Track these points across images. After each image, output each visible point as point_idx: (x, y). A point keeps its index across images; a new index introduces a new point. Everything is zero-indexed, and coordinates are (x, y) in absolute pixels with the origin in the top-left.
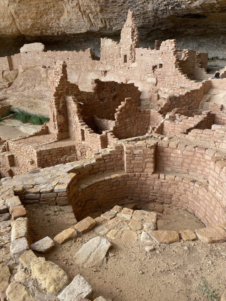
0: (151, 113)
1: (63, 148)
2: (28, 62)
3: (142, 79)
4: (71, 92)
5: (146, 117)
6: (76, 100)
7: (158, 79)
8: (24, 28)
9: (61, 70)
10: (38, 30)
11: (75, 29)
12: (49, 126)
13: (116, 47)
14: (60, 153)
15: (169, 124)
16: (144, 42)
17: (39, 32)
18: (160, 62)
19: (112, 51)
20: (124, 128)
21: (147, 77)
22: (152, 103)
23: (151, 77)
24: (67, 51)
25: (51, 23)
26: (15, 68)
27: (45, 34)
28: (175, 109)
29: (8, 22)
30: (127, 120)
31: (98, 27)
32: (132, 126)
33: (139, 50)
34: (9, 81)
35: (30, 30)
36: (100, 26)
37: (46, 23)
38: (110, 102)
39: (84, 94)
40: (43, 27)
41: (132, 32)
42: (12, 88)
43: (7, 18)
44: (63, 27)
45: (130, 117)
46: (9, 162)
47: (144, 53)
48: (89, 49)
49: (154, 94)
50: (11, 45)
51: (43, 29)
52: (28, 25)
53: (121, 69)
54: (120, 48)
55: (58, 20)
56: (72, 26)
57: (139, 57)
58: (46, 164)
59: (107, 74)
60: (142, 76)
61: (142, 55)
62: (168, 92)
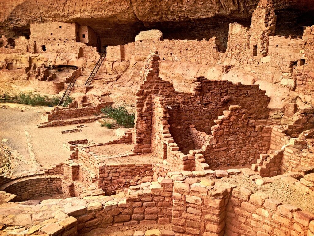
0: (273, 131)
1: (136, 166)
2: (141, 52)
3: (274, 80)
4: (162, 92)
5: (263, 137)
6: (164, 103)
7: (298, 82)
8: (141, 13)
9: (151, 63)
10: (157, 15)
11: (201, 13)
12: (133, 133)
13: (246, 35)
14: (130, 172)
15: (291, 154)
16: (294, 29)
17: (159, 17)
18: (301, 56)
19: (240, 40)
20: (225, 150)
21: (282, 77)
22: (286, 117)
23: (288, 77)
24: (187, 40)
25: (172, 6)
26: (126, 59)
27: (165, 19)
28: (306, 131)
29: (125, 6)
30: (231, 139)
31: (230, 10)
32: (239, 148)
33: (274, 39)
34: (118, 73)
35: (149, 16)
36: (231, 9)
37: (167, 7)
38: (218, 108)
39: (180, 95)
40: (163, 12)
41: (266, 14)
42: (120, 82)
43: (125, 2)
44: (186, 11)
45: (236, 135)
46: (72, 174)
47: (279, 44)
48: (214, 37)
49: (290, 104)
50: (128, 33)
51: (162, 14)
52: (146, 9)
53: (249, 64)
54: (250, 36)
55: (180, 3)
56: (197, 10)
57: (274, 49)
58: (109, 185)
59: (230, 70)
60: (275, 76)
61: (277, 46)
62: (310, 103)
